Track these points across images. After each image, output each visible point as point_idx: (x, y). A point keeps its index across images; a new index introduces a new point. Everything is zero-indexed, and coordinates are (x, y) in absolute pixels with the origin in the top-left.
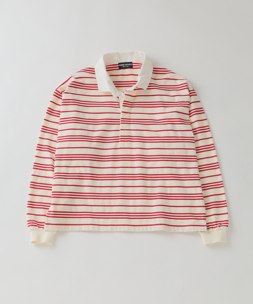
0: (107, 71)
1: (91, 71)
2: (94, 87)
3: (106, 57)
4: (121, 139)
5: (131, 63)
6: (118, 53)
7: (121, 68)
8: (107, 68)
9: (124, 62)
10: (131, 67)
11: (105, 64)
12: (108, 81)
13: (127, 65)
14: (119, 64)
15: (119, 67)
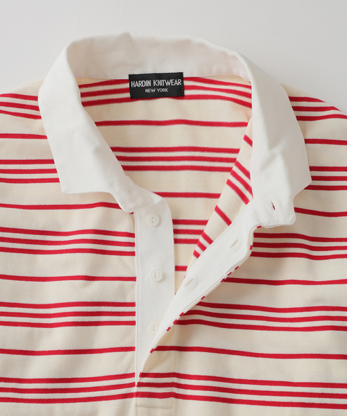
0: (85, 104)
1: (25, 105)
2: (43, 170)
3: (81, 53)
4: (140, 385)
5: (179, 76)
6: (126, 37)
7: (137, 95)
8: (83, 95)
9: (149, 71)
10: (177, 93)
11: (77, 77)
12: (98, 151)
13: (161, 83)
14: (133, 78)
15: (131, 90)
